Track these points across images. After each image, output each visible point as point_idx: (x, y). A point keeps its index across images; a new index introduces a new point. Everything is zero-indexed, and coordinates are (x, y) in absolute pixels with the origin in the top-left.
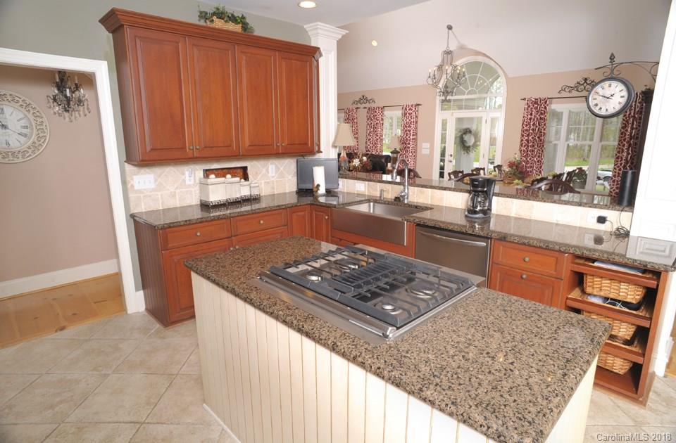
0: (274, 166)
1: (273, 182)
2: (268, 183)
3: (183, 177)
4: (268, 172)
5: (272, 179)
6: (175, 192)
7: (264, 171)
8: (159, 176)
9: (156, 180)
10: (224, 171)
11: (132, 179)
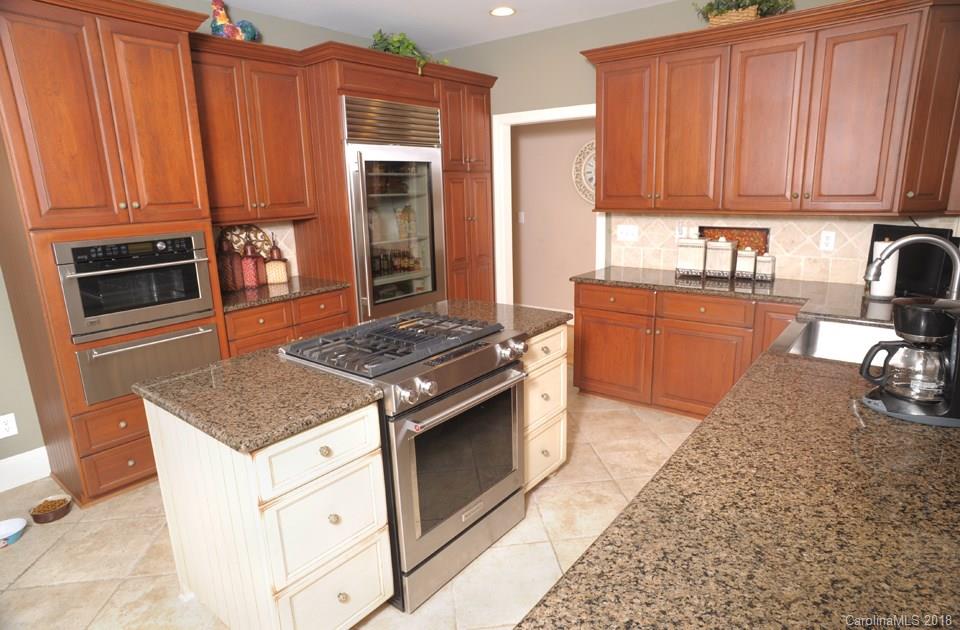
0: (832, 235)
1: (826, 262)
2: (815, 261)
3: (672, 233)
4: (818, 244)
5: (824, 256)
6: (660, 251)
7: (809, 239)
8: (644, 229)
9: (639, 233)
10: (733, 232)
11: (616, 228)
